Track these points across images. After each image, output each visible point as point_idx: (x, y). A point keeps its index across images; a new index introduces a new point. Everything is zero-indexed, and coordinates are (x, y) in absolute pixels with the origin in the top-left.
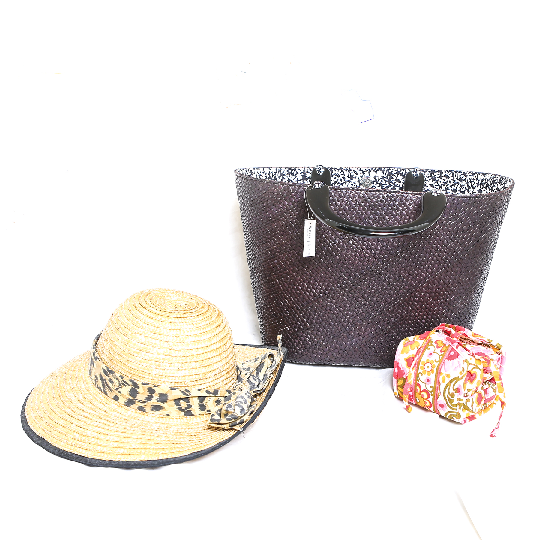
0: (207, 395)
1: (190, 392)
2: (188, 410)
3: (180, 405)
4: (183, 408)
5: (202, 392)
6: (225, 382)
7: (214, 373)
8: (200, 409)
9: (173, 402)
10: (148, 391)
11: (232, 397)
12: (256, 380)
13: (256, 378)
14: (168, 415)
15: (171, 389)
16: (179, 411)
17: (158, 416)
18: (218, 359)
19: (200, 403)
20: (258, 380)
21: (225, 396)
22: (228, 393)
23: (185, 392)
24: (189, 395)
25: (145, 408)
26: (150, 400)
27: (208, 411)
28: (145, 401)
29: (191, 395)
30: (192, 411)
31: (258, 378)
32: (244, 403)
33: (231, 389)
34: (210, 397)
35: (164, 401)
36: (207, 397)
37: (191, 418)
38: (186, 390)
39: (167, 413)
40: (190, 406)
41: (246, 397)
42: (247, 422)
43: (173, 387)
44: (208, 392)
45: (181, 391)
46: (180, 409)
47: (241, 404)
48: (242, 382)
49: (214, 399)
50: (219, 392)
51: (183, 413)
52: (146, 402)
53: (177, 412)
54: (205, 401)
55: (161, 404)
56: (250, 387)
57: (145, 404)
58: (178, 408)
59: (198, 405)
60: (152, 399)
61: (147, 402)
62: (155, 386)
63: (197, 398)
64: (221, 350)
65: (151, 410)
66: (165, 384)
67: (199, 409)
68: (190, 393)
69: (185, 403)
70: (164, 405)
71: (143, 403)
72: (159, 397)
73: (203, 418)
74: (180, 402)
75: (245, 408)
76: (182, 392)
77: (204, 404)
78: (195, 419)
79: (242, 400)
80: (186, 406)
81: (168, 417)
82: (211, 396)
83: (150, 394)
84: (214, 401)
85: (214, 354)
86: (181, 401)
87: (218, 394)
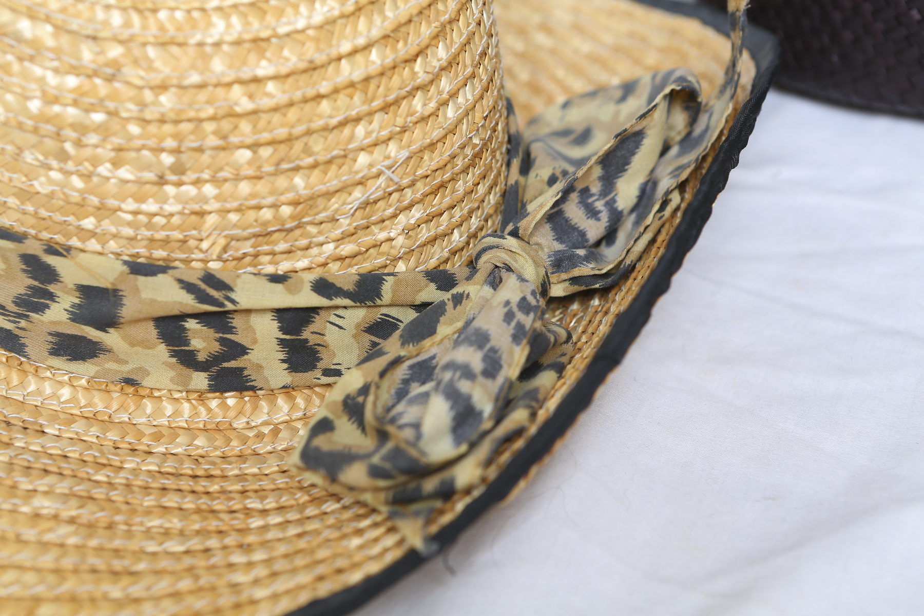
0: (316, 300)
1: (230, 289)
2: (225, 365)
3: (188, 345)
4: (201, 357)
5: (292, 291)
6: (425, 233)
7: (358, 195)
8: (286, 366)
9: (151, 331)
10: (24, 267)
11: (442, 319)
12: (593, 213)
13: (599, 205)
14: (129, 382)
15: (132, 273)
16: (181, 367)
17: (83, 382)
19: (288, 337)
20: (604, 217)
21: (418, 302)
22: (433, 286)
23: (203, 286)
24: (227, 303)
25: (23, 341)
26: (40, 308)
27: (327, 372)
28: (15, 309)
29: (233, 302)
30: (246, 373)
31: (611, 205)
33: (456, 266)
34: (340, 312)
35: (107, 322)
36: (322, 313)
37: (247, 399)
38: (210, 279)
39: (125, 370)
40: (240, 350)
43: (140, 260)
44: (323, 287)
45: (180, 281)
46: (188, 359)
47: (464, 386)
48: (515, 234)
49: (357, 316)
50: (387, 289)
51: (200, 380)
52: (20, 316)
53: (172, 373)
54: (312, 327)
55: (92, 333)
56: (556, 253)
57: (20, 325)
58: (175, 354)
59: (278, 348)
60: (47, 307)
61: (28, 316)
62: (52, 250)
63: (269, 316)
64: (396, 81)
65: (51, 354)
66: (104, 244)
67: (283, 361)
68: (233, 296)
69: (211, 333)
70: (111, 338)
71: (12, 319)
72: (77, 301)
73: (308, 400)
74: (185, 329)
76: (189, 287)
77: (306, 341)
78: (264, 405)
79: (473, 358)
80: (216, 347)
81: (131, 390)
82: (345, 307)
83: (36, 283)
84: (358, 326)
85: (357, 105)
86: (191, 324)
87: (379, 296)
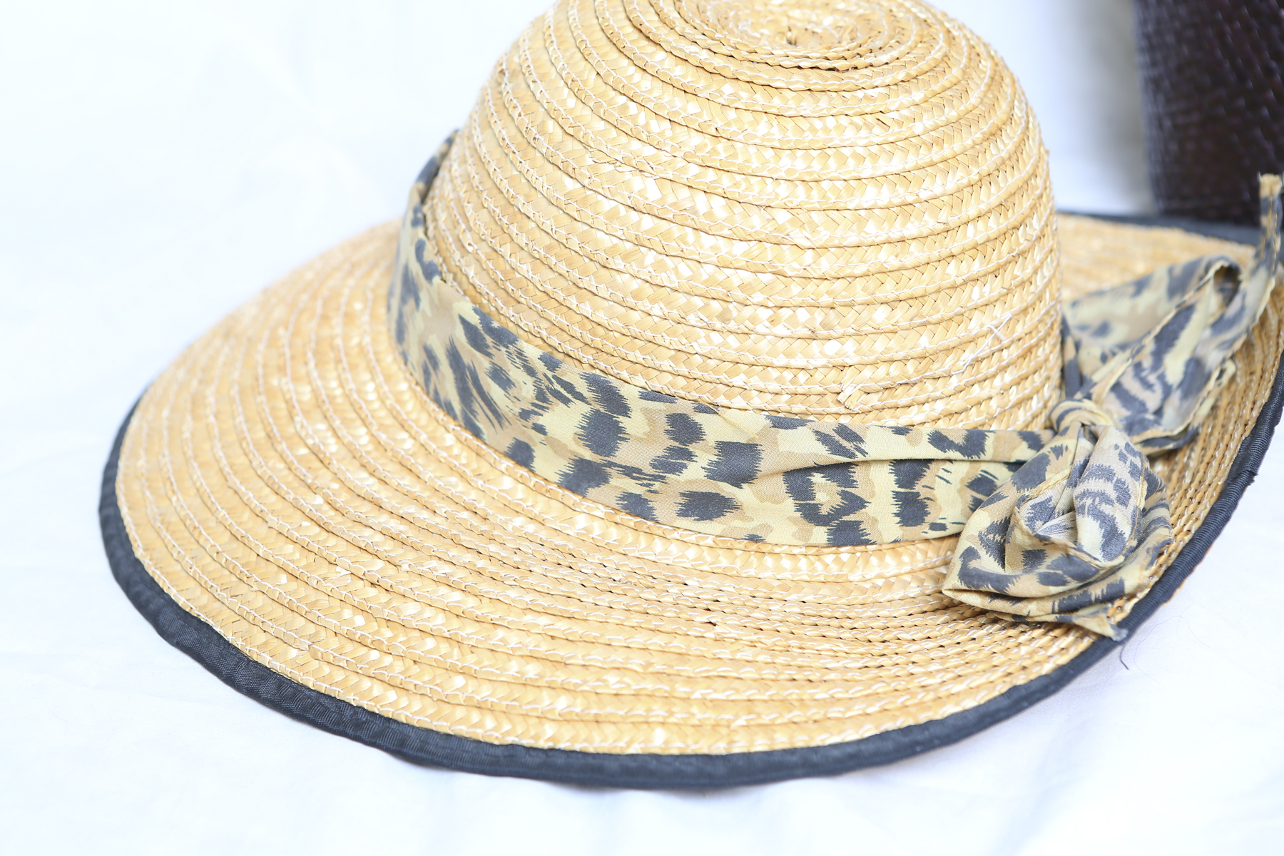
0: (933, 452)
1: (861, 440)
2: (845, 518)
3: (813, 499)
4: (824, 511)
5: (913, 443)
6: (1014, 395)
7: (968, 356)
8: (898, 519)
9: (780, 485)
10: (669, 428)
11: (1048, 468)
12: (1148, 386)
13: (1152, 378)
14: (754, 539)
15: (774, 426)
16: (806, 522)
17: (709, 541)
18: (992, 288)
19: (902, 490)
20: (1158, 389)
21: (1013, 460)
22: (1025, 445)
23: (837, 438)
24: (857, 453)
25: (651, 504)
26: (677, 469)
27: (934, 527)
28: (651, 471)
29: (863, 453)
30: (862, 527)
31: (1162, 378)
32: (1117, 504)
33: (1040, 429)
34: (948, 466)
35: (742, 477)
36: (932, 466)
37: (858, 554)
38: (844, 431)
39: (750, 527)
40: (856, 503)
41: (1122, 471)
42: (1141, 596)
43: (781, 415)
44: (939, 440)
45: (817, 433)
46: (811, 514)
47: (1106, 509)
48: (1089, 397)
49: (962, 471)
50: (989, 443)
51: (820, 534)
52: (655, 478)
53: (795, 529)
54: (924, 481)
55: (726, 489)
56: (1127, 418)
57: (653, 488)
58: (800, 508)
59: (893, 501)
60: (685, 467)
61: (663, 478)
62: (702, 409)
63: (887, 468)
64: (1005, 248)
65: (679, 515)
66: (748, 399)
67: (897, 515)
68: (862, 446)
69: (834, 487)
70: (743, 494)
71: (645, 482)
72: (715, 458)
73: (913, 556)
74: (811, 483)
75: (1125, 527)
76: (824, 438)
77: (918, 494)
78: (874, 560)
79: (1109, 489)
80: (837, 501)
81: (754, 546)
82: (950, 461)
83: (677, 444)
84: (962, 480)
85: (977, 267)
86: (817, 478)
87: (983, 450)
